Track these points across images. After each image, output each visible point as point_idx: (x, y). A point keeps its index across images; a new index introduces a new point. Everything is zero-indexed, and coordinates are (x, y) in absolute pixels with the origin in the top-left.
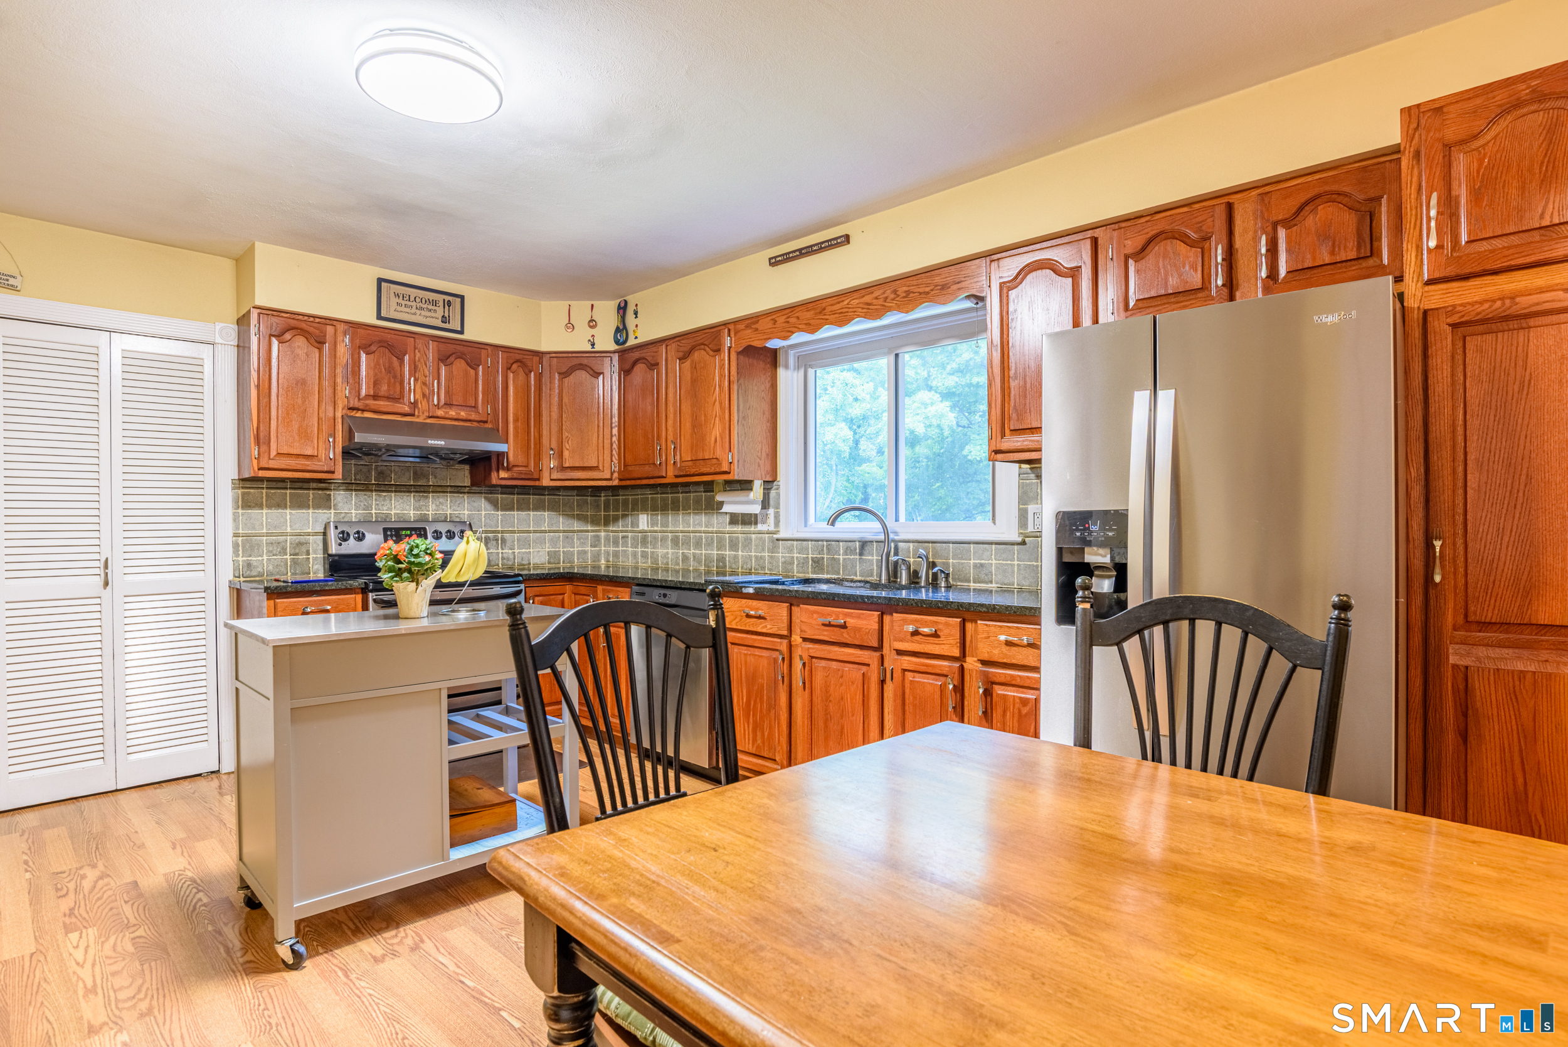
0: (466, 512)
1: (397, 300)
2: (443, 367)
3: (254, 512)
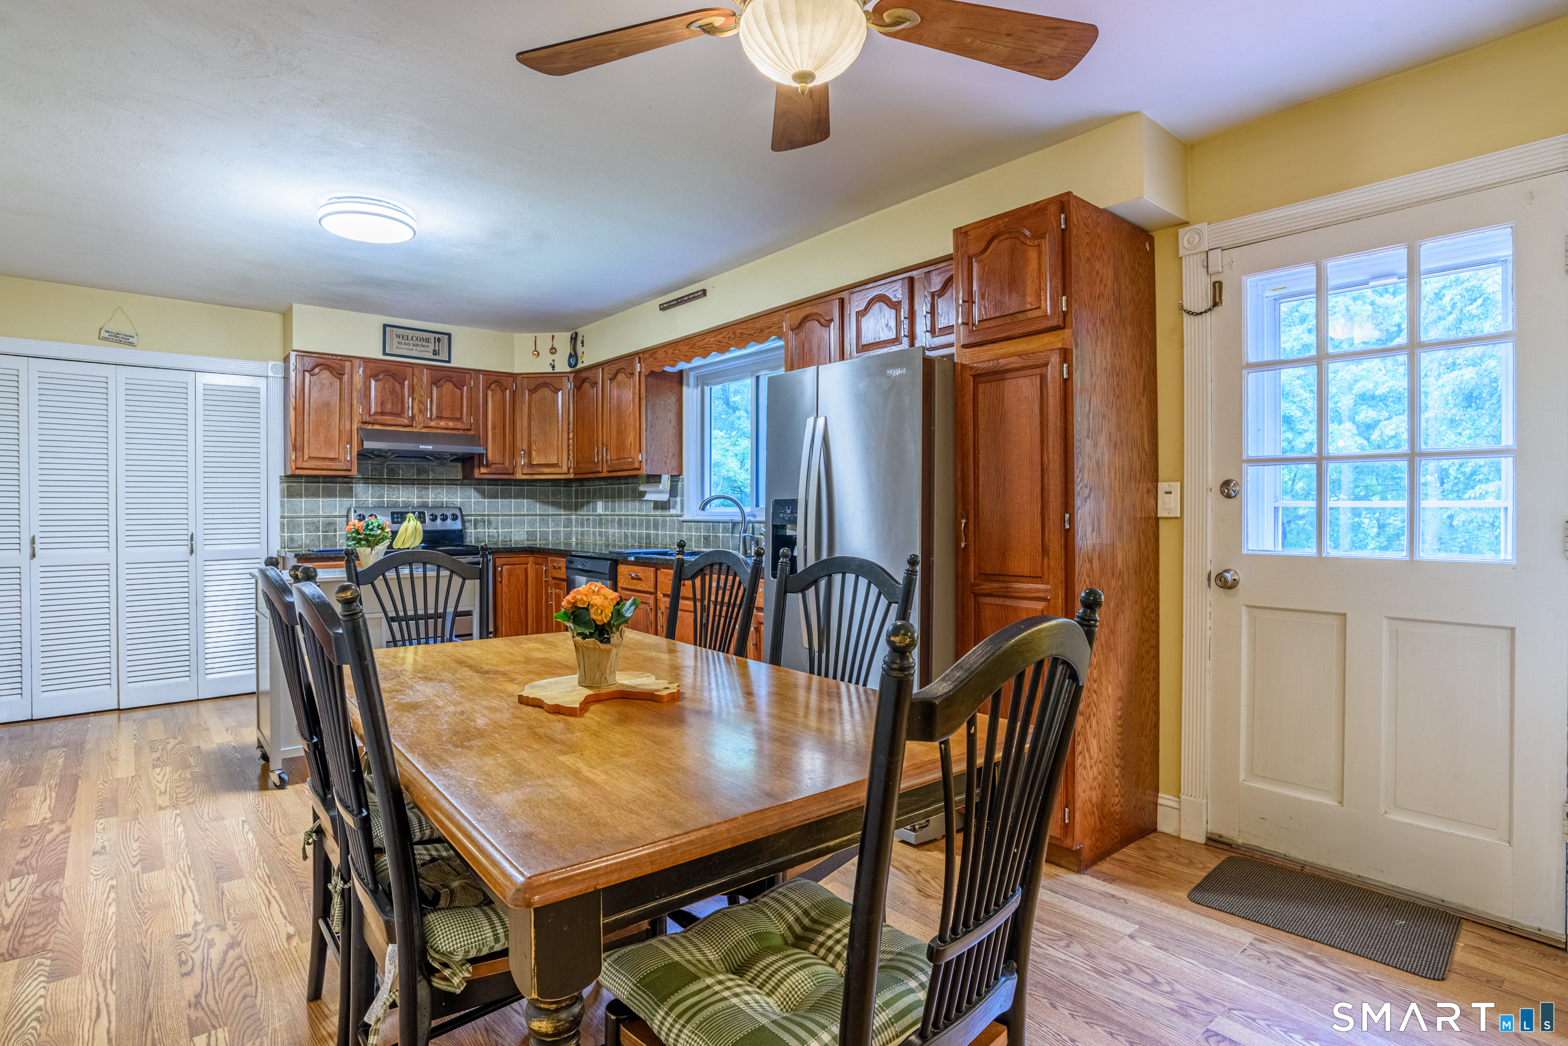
0: (459, 500)
1: (398, 340)
2: (434, 388)
3: (296, 500)
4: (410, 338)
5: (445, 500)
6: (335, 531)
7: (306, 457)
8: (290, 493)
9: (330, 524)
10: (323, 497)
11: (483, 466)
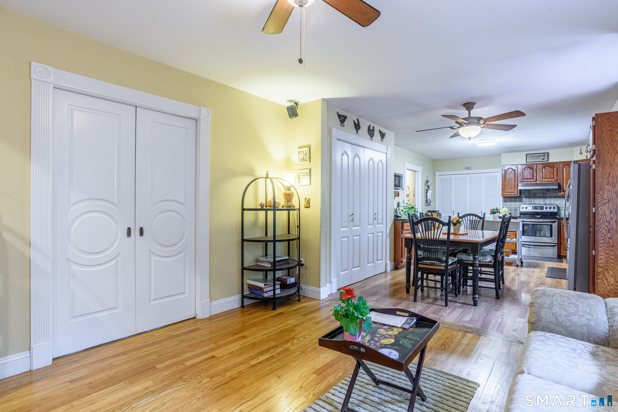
0: (558, 203)
1: (531, 158)
2: (544, 169)
3: (506, 203)
4: (534, 156)
5: (553, 203)
6: (517, 211)
7: (505, 192)
8: (505, 201)
9: (515, 209)
10: (514, 202)
11: (562, 192)
